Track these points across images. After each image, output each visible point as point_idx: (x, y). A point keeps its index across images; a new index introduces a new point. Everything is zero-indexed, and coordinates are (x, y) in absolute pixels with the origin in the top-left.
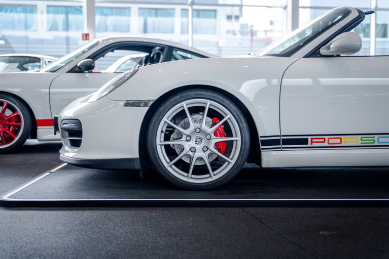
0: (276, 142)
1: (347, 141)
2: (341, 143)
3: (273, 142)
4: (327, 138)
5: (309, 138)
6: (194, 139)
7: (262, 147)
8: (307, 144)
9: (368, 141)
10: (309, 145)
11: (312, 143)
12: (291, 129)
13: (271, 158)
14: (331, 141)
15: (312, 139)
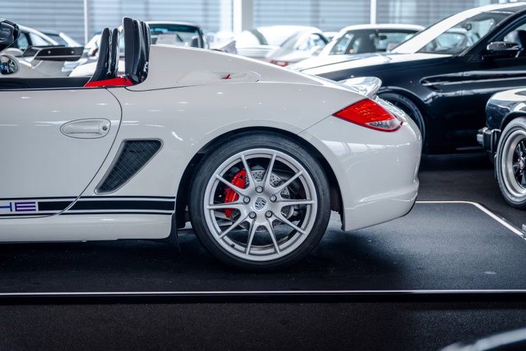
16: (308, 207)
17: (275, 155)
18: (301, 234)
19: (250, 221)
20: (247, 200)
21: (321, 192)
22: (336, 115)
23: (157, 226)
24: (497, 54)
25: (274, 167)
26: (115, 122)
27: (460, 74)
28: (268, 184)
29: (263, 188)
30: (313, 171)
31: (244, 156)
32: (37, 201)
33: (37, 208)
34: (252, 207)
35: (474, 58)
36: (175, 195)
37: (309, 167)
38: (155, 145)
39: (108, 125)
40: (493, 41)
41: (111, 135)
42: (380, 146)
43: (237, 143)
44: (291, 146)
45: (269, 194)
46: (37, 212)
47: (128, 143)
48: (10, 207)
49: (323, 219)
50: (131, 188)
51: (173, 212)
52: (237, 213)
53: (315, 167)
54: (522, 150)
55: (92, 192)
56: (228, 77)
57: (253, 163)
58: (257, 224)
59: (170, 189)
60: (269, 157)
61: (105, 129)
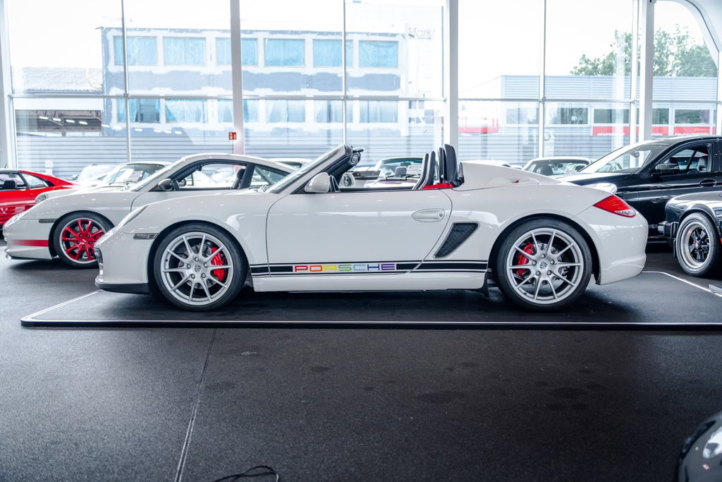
0: (265, 270)
1: (326, 268)
2: (321, 270)
3: (262, 270)
4: (309, 265)
5: (294, 266)
6: (193, 267)
7: (252, 274)
8: (292, 271)
9: (345, 268)
10: (294, 272)
11: (296, 270)
12: (277, 258)
13: (261, 284)
14: (313, 269)
15: (296, 267)
16: (577, 268)
17: (554, 232)
18: (572, 286)
19: (536, 277)
20: (534, 263)
21: (586, 258)
22: (595, 205)
23: (475, 280)
24: (661, 172)
25: (553, 243)
26: (448, 212)
27: (641, 186)
28: (549, 253)
29: (545, 256)
30: (580, 243)
31: (533, 233)
32: (395, 263)
33: (395, 268)
34: (538, 267)
35: (646, 175)
36: (488, 259)
37: (578, 240)
38: (474, 226)
39: (443, 213)
40: (659, 163)
41: (445, 220)
42: (624, 227)
43: (528, 225)
44: (566, 226)
45: (549, 259)
46: (396, 270)
47: (456, 225)
48: (378, 267)
49: (587, 277)
50: (457, 255)
51: (486, 270)
52: (528, 272)
53: (582, 241)
54: (697, 236)
55: (431, 257)
56: (517, 182)
57: (539, 238)
58: (542, 279)
59: (484, 255)
60: (550, 234)
61: (441, 215)
